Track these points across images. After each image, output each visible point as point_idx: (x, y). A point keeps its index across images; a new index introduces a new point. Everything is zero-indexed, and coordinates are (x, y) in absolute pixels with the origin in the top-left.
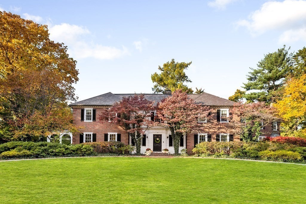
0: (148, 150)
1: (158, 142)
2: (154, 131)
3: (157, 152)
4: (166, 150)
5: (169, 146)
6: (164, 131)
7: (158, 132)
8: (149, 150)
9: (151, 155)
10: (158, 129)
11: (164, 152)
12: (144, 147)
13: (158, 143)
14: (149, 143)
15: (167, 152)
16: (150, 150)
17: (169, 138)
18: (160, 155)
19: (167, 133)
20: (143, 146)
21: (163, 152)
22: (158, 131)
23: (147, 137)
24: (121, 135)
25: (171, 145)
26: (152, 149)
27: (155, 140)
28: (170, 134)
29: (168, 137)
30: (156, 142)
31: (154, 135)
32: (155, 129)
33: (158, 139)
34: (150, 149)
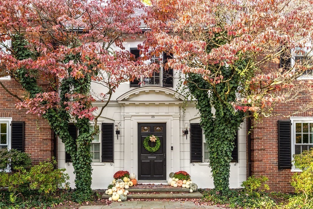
0: (120, 175)
1: (154, 149)
2: (142, 111)
3: (152, 182)
4: (183, 176)
5: (189, 161)
6: (175, 110)
7: (153, 116)
8: (122, 178)
9: (129, 198)
10: (152, 104)
11: (176, 185)
12: (108, 164)
13: (155, 153)
14: (122, 152)
15: (186, 184)
16: (125, 179)
17: (189, 135)
18: (162, 198)
19: (182, 119)
20: (103, 161)
21: (173, 182)
22: (153, 111)
23: (118, 132)
24: (27, 127)
25: (196, 157)
26: (134, 173)
27: (145, 143)
28: (193, 122)
29: (186, 132)
30: (148, 148)
31: (141, 125)
32: (143, 104)
33: (153, 138)
34: (127, 174)
